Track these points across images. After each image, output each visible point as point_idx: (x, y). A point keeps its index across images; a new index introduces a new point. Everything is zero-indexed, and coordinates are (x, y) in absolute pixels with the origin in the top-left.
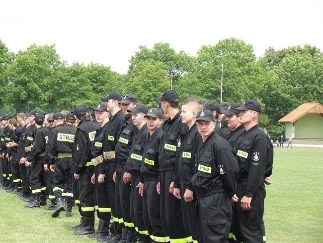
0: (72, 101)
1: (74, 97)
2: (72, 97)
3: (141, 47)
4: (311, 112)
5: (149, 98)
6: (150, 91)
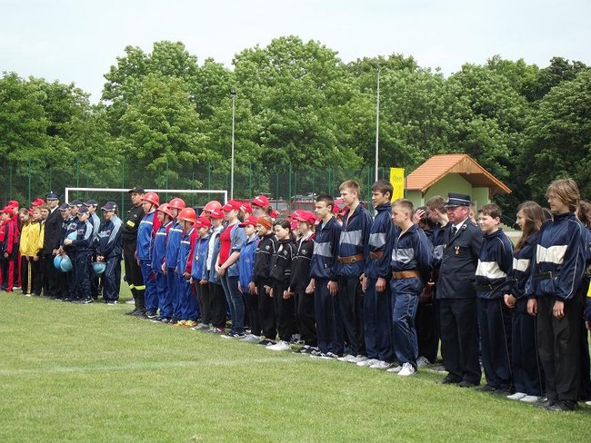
0: (8, 151)
1: (13, 143)
2: (8, 143)
3: (128, 49)
4: (454, 171)
5: (161, 146)
6: (164, 132)
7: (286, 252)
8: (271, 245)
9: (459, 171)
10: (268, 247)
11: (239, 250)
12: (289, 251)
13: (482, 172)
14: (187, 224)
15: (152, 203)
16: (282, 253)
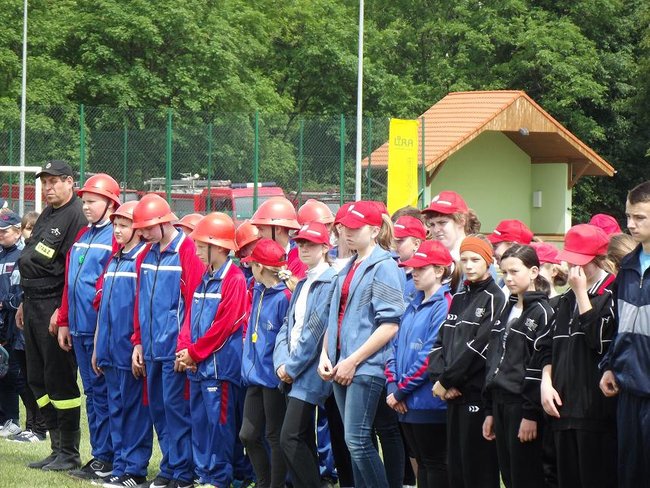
7: (531, 323)
8: (487, 307)
9: (505, 128)
10: (479, 312)
11: (396, 320)
12: (539, 320)
13: (554, 130)
14: (215, 254)
15: (109, 200)
16: (520, 323)
